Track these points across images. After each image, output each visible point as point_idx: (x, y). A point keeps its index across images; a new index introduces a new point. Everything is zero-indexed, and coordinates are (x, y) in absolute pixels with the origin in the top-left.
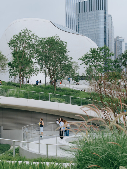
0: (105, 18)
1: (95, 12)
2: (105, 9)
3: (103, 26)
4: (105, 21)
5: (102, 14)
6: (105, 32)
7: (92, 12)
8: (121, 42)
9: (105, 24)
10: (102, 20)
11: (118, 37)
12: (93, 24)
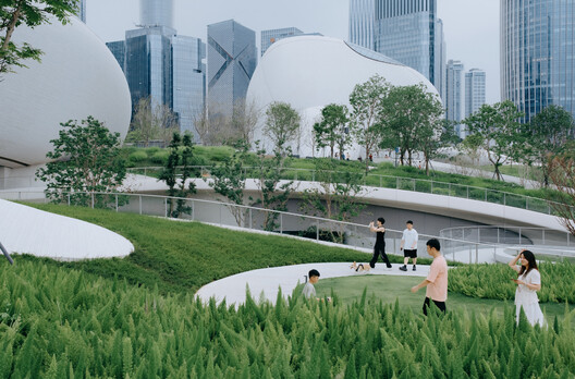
0: (432, 26)
1: (411, 16)
2: (432, 8)
3: (426, 43)
4: (432, 33)
5: (426, 21)
6: (432, 55)
7: (402, 18)
8: (458, 72)
9: (432, 39)
10: (426, 31)
11: (451, 62)
12: (407, 40)
